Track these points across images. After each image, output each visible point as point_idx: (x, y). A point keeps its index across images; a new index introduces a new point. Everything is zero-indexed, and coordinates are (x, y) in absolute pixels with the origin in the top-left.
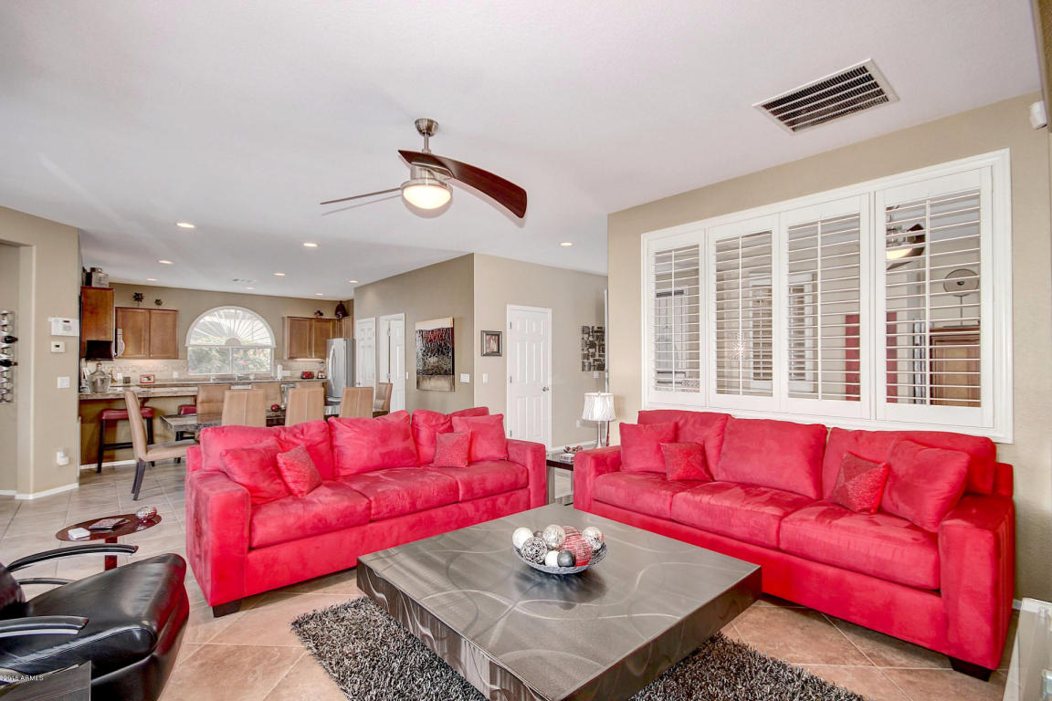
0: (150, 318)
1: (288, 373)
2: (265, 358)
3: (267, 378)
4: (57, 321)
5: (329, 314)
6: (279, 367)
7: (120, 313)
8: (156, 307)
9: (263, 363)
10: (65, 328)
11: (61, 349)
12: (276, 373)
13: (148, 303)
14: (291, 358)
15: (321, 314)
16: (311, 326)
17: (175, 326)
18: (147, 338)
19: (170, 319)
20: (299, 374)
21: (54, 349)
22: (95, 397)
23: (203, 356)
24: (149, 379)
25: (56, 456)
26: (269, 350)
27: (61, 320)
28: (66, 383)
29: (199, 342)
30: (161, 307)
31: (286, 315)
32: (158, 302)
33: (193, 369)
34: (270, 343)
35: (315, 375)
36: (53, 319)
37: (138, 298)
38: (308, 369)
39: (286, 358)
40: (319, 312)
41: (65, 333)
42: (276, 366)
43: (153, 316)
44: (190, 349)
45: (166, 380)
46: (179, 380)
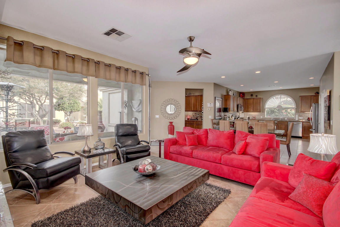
1: (301, 118)
3: (293, 120)
4: (209, 104)
6: (297, 115)
8: (256, 97)
11: (209, 110)
12: (296, 118)
13: (254, 97)
17: (260, 102)
18: (253, 106)
24: (254, 118)
28: (211, 117)
29: (270, 107)
30: (257, 97)
32: (256, 96)
34: (294, 107)
37: (252, 95)
39: (300, 112)
40: (317, 92)
41: (210, 106)
43: (254, 100)
44: (266, 109)
45: (259, 118)
46: (262, 119)
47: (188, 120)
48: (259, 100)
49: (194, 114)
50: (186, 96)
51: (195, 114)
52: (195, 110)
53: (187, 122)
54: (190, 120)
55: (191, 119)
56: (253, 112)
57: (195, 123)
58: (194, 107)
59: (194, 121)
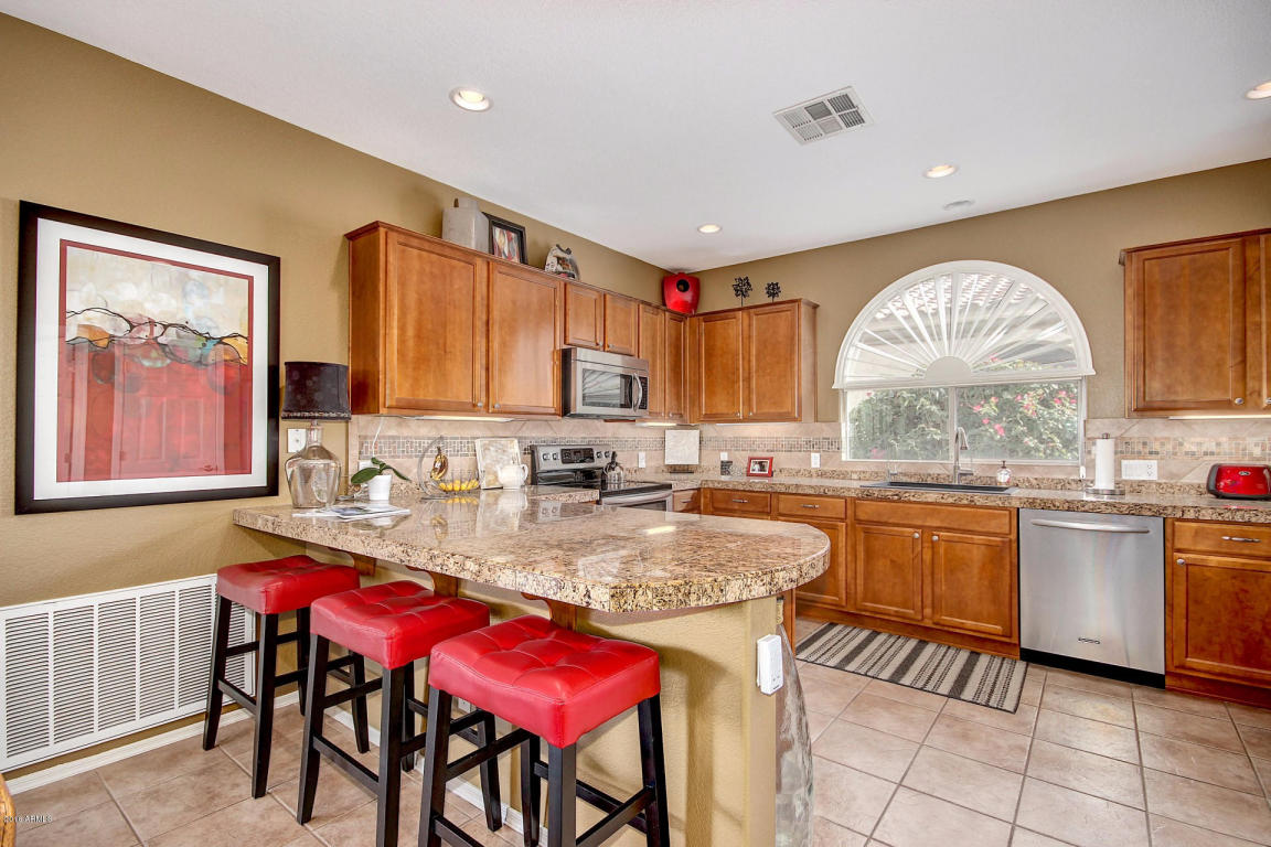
0: (750, 324)
1: (1145, 470)
3: (1063, 488)
6: (1102, 447)
7: (703, 326)
8: (768, 300)
12: (1092, 465)
14: (1151, 409)
18: (746, 374)
19: (784, 322)
24: (763, 467)
32: (773, 290)
37: (742, 288)
42: (1091, 441)
45: (797, 472)
46: (822, 474)
48: (782, 321)
56: (747, 420)
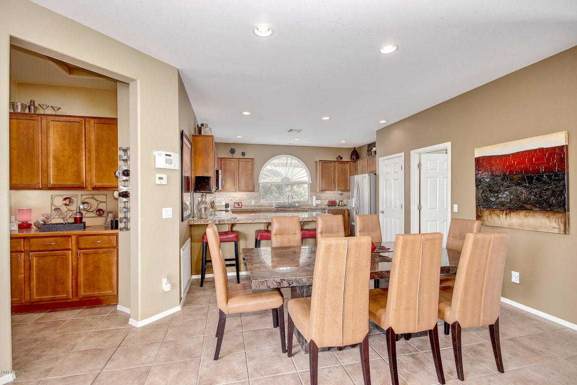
0: (239, 164)
1: (319, 202)
2: (304, 191)
3: (306, 205)
4: (160, 155)
5: (347, 158)
6: (314, 197)
7: (223, 162)
8: (242, 157)
9: (303, 194)
10: (167, 162)
11: (164, 182)
12: (312, 201)
13: (238, 155)
14: (323, 191)
15: (341, 158)
16: (335, 166)
17: (252, 169)
18: (237, 178)
19: (249, 164)
20: (326, 202)
21: (158, 182)
22: (199, 223)
23: (268, 190)
24: (239, 205)
25: (161, 283)
26: (306, 186)
27: (164, 153)
28: (170, 213)
29: (266, 181)
30: (245, 157)
31: (318, 160)
32: (243, 154)
33: (262, 199)
34: (307, 180)
35: (337, 203)
36: (157, 152)
37: (233, 151)
38: (333, 199)
39: (318, 191)
40: (339, 156)
41: (167, 166)
42: (312, 196)
44: (261, 185)
45: (248, 206)
46: (255, 206)
47: (25, 233)
49: (59, 202)
50: (10, 113)
51: (67, 202)
52: (69, 183)
53: (22, 245)
54: (33, 231)
55: (45, 226)
57: (72, 244)
58: (59, 168)
59: (69, 236)
